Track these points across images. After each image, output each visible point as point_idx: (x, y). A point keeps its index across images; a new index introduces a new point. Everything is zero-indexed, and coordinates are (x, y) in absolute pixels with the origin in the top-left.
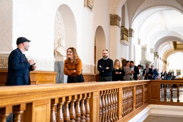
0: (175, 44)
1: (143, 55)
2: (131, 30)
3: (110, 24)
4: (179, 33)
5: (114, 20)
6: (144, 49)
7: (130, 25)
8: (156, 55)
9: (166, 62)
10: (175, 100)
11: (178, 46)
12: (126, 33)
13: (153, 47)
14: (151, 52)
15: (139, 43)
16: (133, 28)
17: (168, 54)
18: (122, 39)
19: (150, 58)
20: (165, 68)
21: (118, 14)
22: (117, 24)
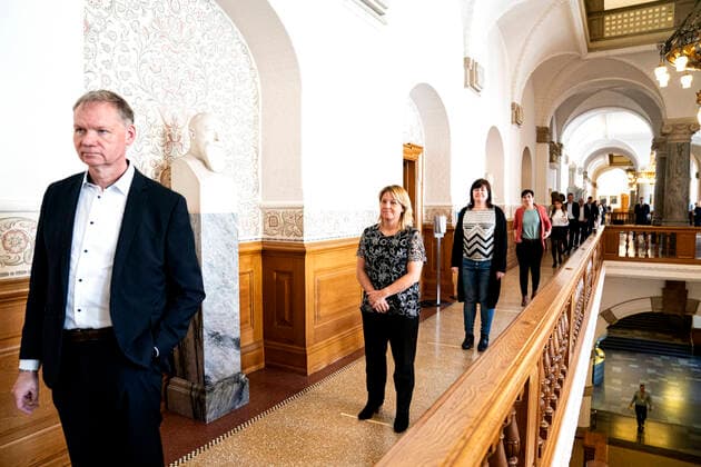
0: (611, 157)
1: (572, 178)
2: (561, 145)
3: (538, 141)
4: (627, 143)
5: (543, 135)
6: (572, 170)
7: (559, 138)
8: (585, 177)
9: (595, 185)
11: (615, 160)
12: (556, 150)
13: (582, 166)
14: (580, 173)
15: (567, 162)
16: (563, 141)
17: (599, 172)
18: (551, 161)
19: (579, 182)
20: (594, 193)
21: (548, 126)
22: (547, 140)
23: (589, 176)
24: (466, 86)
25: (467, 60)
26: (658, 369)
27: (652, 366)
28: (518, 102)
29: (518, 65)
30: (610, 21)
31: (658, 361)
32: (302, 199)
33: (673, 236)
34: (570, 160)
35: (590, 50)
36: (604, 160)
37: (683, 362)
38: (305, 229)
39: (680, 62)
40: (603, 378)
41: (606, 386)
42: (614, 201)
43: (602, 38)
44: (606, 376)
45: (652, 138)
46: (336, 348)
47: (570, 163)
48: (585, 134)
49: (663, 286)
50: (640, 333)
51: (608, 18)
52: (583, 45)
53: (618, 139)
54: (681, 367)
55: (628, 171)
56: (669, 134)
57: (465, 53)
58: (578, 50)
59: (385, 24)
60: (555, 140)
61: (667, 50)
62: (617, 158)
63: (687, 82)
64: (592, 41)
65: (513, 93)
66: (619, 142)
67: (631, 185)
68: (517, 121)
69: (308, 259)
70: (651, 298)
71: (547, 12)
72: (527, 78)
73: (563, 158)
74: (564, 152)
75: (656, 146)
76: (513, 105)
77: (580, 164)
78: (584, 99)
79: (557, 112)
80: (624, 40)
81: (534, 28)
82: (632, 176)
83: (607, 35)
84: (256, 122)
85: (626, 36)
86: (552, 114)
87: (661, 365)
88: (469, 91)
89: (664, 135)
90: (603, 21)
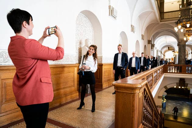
0: (169, 48)
1: (157, 53)
3: (148, 44)
4: (172, 44)
5: (149, 42)
6: (157, 51)
8: (161, 53)
9: (164, 55)
10: (171, 71)
11: (170, 49)
12: (153, 46)
13: (160, 50)
14: (160, 52)
16: (155, 43)
17: (165, 52)
18: (152, 48)
19: (159, 54)
20: (164, 57)
21: (151, 39)
22: (151, 43)
23: (163, 53)
24: (131, 31)
25: (132, 25)
26: (181, 104)
27: (179, 104)
28: (143, 34)
29: (143, 26)
30: (166, 15)
31: (181, 102)
32: (102, 54)
33: (181, 67)
34: (157, 48)
35: (161, 22)
36: (167, 49)
37: (188, 103)
38: (103, 60)
39: (180, 27)
40: (166, 106)
41: (167, 108)
42: (170, 60)
43: (164, 19)
44: (167, 106)
45: (177, 43)
46: (107, 84)
47: (157, 49)
48: (161, 42)
49: (179, 80)
50: (176, 95)
51: (165, 14)
52: (159, 21)
53: (170, 43)
54: (187, 104)
55: (173, 51)
56: (180, 42)
57: (131, 24)
58: (158, 22)
59: (116, 20)
60: (153, 43)
61: (177, 24)
62: (170, 48)
63: (182, 30)
64: (161, 19)
65: (142, 32)
66: (170, 44)
67: (174, 55)
68: (143, 39)
69: (103, 66)
70: (176, 83)
71: (150, 13)
72: (145, 28)
73: (155, 48)
74: (155, 46)
75: (178, 45)
76: (142, 35)
77: (160, 49)
78: (160, 33)
79: (153, 36)
80: (169, 19)
81: (147, 17)
82: (174, 53)
83: (165, 18)
84: (93, 40)
85: (169, 18)
86: (152, 36)
87: (181, 103)
88: (132, 32)
89: (179, 42)
90: (164, 15)
